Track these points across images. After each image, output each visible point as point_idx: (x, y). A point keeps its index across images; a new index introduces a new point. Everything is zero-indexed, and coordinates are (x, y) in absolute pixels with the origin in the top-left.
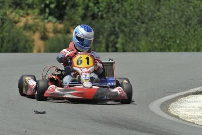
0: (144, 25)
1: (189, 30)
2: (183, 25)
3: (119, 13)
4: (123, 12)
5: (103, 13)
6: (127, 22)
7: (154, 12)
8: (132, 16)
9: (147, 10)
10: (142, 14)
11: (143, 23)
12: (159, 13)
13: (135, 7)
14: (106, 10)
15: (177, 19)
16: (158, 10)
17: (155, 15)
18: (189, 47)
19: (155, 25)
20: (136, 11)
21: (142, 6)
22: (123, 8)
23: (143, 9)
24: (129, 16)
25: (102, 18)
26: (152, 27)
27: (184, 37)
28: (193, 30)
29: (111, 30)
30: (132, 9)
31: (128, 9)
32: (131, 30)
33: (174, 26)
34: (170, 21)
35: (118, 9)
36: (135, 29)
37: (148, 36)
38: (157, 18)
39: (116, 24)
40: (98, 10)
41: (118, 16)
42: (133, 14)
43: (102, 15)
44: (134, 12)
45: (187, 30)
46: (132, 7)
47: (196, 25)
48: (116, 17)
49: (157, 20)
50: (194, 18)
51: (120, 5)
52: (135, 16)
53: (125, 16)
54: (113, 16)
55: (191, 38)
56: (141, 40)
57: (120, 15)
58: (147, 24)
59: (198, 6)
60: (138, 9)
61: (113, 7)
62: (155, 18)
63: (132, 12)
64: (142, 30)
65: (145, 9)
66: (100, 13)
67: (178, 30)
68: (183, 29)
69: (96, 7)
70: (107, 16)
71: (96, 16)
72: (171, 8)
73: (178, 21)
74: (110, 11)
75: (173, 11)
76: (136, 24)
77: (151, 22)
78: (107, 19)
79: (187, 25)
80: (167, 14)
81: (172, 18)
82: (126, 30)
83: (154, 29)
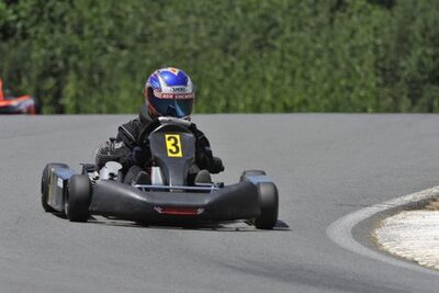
0: (125, 53)
1: (233, 64)
3: (64, 24)
4: (76, 22)
6: (83, 45)
7: (147, 22)
8: (97, 32)
9: (131, 17)
10: (120, 26)
11: (122, 47)
12: (161, 24)
13: (104, 10)
14: (35, 17)
15: (202, 39)
16: (159, 18)
17: (152, 28)
18: (233, 104)
19: (153, 52)
21: (118, 8)
22: (74, 15)
23: (123, 14)
24: (87, 32)
25: (25, 36)
26: (144, 57)
27: (221, 81)
28: (243, 63)
29: (45, 64)
30: (97, 15)
31: (87, 14)
32: (93, 65)
33: (196, 55)
34: (186, 42)
36: (104, 62)
37: (134, 79)
38: (155, 35)
39: (58, 51)
40: (14, 17)
41: (63, 31)
42: (97, 27)
43: (24, 28)
44: (100, 23)
45: (227, 65)
46: (95, 10)
47: (250, 52)
48: (58, 35)
49: (157, 40)
50: (243, 36)
51: (68, 6)
52: (102, 31)
53: (79, 32)
54: (52, 31)
55: (238, 82)
56: (118, 88)
57: (68, 29)
58: (132, 49)
59: (254, 6)
60: (112, 15)
61: (51, 10)
62: (151, 34)
63: (96, 21)
64: (121, 65)
65: (127, 14)
66: (19, 25)
67: (207, 65)
68: (218, 62)
69: (10, 11)
70: (36, 32)
71: (10, 32)
72: (188, 13)
73: (206, 43)
74: (44, 21)
75: (192, 19)
76: (105, 51)
77: (140, 45)
78: (36, 38)
79: (226, 51)
80: (180, 26)
81: (192, 35)
82: (81, 64)
83: (148, 62)
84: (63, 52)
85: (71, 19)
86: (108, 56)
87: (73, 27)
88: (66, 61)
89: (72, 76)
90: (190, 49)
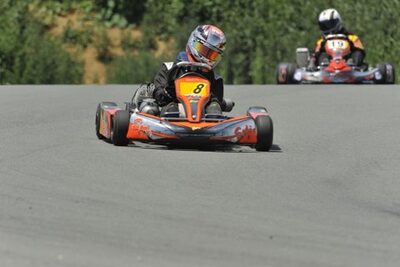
2: (380, 34)
5: (221, 9)
20: (286, 6)
35: (250, 2)
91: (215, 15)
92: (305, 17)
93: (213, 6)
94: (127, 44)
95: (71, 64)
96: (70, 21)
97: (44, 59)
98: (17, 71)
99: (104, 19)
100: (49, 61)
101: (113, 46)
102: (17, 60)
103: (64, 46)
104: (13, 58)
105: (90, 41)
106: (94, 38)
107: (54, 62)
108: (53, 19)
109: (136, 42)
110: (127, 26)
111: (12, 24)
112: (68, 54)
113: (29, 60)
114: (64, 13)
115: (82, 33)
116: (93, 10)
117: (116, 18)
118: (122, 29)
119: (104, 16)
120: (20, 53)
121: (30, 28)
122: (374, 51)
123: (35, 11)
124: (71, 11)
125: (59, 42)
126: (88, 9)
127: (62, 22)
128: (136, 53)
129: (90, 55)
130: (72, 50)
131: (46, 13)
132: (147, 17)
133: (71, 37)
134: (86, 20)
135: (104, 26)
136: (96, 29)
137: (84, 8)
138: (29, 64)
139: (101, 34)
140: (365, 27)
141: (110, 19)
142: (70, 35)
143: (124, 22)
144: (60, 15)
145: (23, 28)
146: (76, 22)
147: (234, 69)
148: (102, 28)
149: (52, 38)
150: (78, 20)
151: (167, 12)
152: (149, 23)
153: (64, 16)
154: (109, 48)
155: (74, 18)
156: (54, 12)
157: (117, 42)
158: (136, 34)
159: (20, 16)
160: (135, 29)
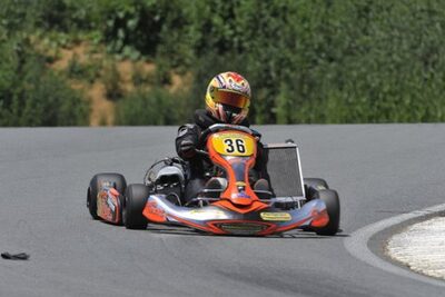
0: (333, 65)
1: (432, 75)
2: (419, 64)
3: (278, 38)
4: (288, 36)
5: (243, 38)
6: (294, 58)
7: (354, 36)
8: (307, 46)
9: (339, 31)
10: (329, 40)
11: (331, 60)
12: (366, 38)
13: (314, 26)
14: (250, 31)
15: (404, 52)
16: (365, 32)
17: (358, 42)
18: (432, 112)
19: (358, 65)
20: (314, 35)
21: (328, 24)
22: (287, 29)
23: (331, 29)
24: (298, 46)
25: (241, 50)
26: (351, 69)
27: (422, 91)
28: (441, 74)
29: (260, 76)
30: (308, 30)
31: (298, 29)
32: (303, 76)
33: (398, 67)
34: (390, 55)
35: (277, 30)
36: (314, 73)
37: (341, 89)
38: (362, 49)
39: (272, 64)
40: (231, 32)
41: (276, 46)
42: (308, 41)
43: (240, 42)
44: (311, 37)
45: (428, 76)
46: (306, 25)
48: (272, 48)
49: (362, 53)
50: (442, 49)
51: (281, 22)
52: (312, 45)
53: (291, 46)
54: (266, 45)
55: (437, 93)
56: (327, 98)
57: (281, 44)
58: (340, 61)
60: (321, 30)
61: (265, 25)
62: (357, 48)
63: (307, 35)
64: (330, 76)
65: (336, 29)
66: (236, 39)
67: (409, 76)
68: (419, 74)
69: (227, 27)
70: (252, 46)
71: (227, 45)
72: (392, 27)
73: (408, 56)
74: (258, 36)
75: (396, 33)
76: (315, 62)
77: (348, 58)
78: (251, 51)
79: (426, 63)
80: (383, 40)
81: (395, 48)
82: (292, 75)
83: (355, 73)
84: (276, 64)
85: (284, 33)
86: (317, 68)
87: (285, 41)
88: (279, 73)
89: (284, 86)
90: (393, 62)
91: (236, 45)
92: (336, 46)
93: (234, 36)
94: (138, 80)
95: (76, 101)
96: (75, 55)
97: (46, 96)
98: (15, 111)
99: (113, 52)
100: (51, 99)
101: (123, 82)
102: (15, 98)
103: (69, 82)
104: (10, 95)
105: (98, 76)
106: (102, 72)
107: (56, 100)
108: (58, 52)
109: (149, 76)
110: (139, 59)
111: (11, 59)
112: (73, 91)
113: (28, 97)
114: (69, 45)
115: (90, 67)
116: (101, 42)
117: (127, 50)
118: (134, 62)
119: (114, 47)
120: (18, 90)
121: (30, 62)
122: (412, 84)
123: (37, 43)
124: (77, 42)
125: (64, 77)
126: (96, 41)
127: (67, 55)
128: (148, 89)
129: (97, 92)
130: (77, 86)
131: (50, 45)
132: (160, 48)
133: (76, 71)
134: (95, 52)
135: (114, 59)
136: (105, 63)
137: (92, 39)
138: (28, 102)
139: (110, 67)
140: (402, 57)
141: (120, 52)
142: (76, 70)
143: (136, 54)
144: (64, 47)
145: (23, 62)
146: (82, 55)
147: (256, 106)
148: (111, 62)
149: (56, 74)
150: (85, 53)
151: (183, 42)
152: (163, 54)
153: (69, 49)
154: (119, 84)
155: (80, 50)
156: (59, 44)
157: (129, 77)
158: (149, 68)
159: (19, 49)
160: (148, 62)
